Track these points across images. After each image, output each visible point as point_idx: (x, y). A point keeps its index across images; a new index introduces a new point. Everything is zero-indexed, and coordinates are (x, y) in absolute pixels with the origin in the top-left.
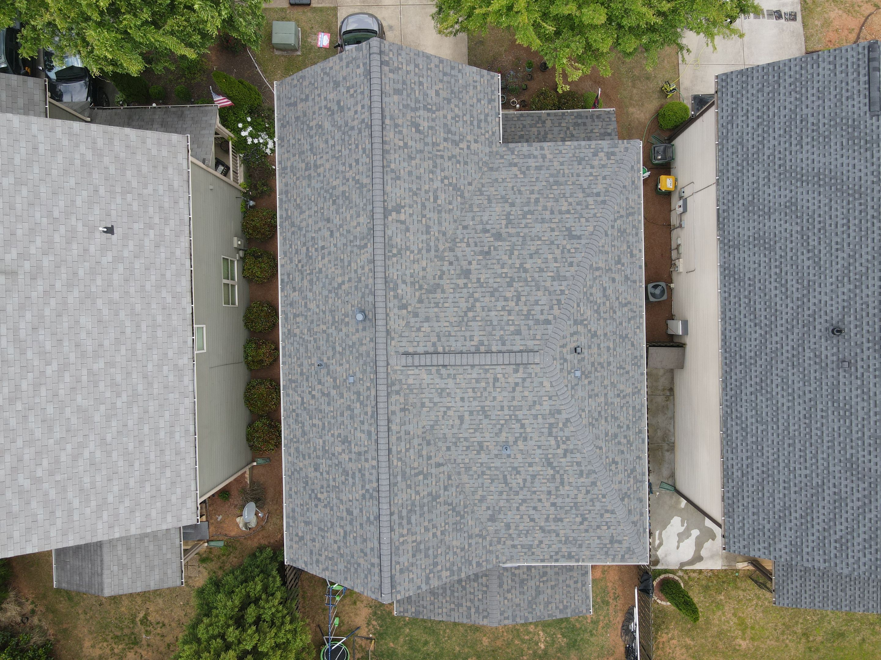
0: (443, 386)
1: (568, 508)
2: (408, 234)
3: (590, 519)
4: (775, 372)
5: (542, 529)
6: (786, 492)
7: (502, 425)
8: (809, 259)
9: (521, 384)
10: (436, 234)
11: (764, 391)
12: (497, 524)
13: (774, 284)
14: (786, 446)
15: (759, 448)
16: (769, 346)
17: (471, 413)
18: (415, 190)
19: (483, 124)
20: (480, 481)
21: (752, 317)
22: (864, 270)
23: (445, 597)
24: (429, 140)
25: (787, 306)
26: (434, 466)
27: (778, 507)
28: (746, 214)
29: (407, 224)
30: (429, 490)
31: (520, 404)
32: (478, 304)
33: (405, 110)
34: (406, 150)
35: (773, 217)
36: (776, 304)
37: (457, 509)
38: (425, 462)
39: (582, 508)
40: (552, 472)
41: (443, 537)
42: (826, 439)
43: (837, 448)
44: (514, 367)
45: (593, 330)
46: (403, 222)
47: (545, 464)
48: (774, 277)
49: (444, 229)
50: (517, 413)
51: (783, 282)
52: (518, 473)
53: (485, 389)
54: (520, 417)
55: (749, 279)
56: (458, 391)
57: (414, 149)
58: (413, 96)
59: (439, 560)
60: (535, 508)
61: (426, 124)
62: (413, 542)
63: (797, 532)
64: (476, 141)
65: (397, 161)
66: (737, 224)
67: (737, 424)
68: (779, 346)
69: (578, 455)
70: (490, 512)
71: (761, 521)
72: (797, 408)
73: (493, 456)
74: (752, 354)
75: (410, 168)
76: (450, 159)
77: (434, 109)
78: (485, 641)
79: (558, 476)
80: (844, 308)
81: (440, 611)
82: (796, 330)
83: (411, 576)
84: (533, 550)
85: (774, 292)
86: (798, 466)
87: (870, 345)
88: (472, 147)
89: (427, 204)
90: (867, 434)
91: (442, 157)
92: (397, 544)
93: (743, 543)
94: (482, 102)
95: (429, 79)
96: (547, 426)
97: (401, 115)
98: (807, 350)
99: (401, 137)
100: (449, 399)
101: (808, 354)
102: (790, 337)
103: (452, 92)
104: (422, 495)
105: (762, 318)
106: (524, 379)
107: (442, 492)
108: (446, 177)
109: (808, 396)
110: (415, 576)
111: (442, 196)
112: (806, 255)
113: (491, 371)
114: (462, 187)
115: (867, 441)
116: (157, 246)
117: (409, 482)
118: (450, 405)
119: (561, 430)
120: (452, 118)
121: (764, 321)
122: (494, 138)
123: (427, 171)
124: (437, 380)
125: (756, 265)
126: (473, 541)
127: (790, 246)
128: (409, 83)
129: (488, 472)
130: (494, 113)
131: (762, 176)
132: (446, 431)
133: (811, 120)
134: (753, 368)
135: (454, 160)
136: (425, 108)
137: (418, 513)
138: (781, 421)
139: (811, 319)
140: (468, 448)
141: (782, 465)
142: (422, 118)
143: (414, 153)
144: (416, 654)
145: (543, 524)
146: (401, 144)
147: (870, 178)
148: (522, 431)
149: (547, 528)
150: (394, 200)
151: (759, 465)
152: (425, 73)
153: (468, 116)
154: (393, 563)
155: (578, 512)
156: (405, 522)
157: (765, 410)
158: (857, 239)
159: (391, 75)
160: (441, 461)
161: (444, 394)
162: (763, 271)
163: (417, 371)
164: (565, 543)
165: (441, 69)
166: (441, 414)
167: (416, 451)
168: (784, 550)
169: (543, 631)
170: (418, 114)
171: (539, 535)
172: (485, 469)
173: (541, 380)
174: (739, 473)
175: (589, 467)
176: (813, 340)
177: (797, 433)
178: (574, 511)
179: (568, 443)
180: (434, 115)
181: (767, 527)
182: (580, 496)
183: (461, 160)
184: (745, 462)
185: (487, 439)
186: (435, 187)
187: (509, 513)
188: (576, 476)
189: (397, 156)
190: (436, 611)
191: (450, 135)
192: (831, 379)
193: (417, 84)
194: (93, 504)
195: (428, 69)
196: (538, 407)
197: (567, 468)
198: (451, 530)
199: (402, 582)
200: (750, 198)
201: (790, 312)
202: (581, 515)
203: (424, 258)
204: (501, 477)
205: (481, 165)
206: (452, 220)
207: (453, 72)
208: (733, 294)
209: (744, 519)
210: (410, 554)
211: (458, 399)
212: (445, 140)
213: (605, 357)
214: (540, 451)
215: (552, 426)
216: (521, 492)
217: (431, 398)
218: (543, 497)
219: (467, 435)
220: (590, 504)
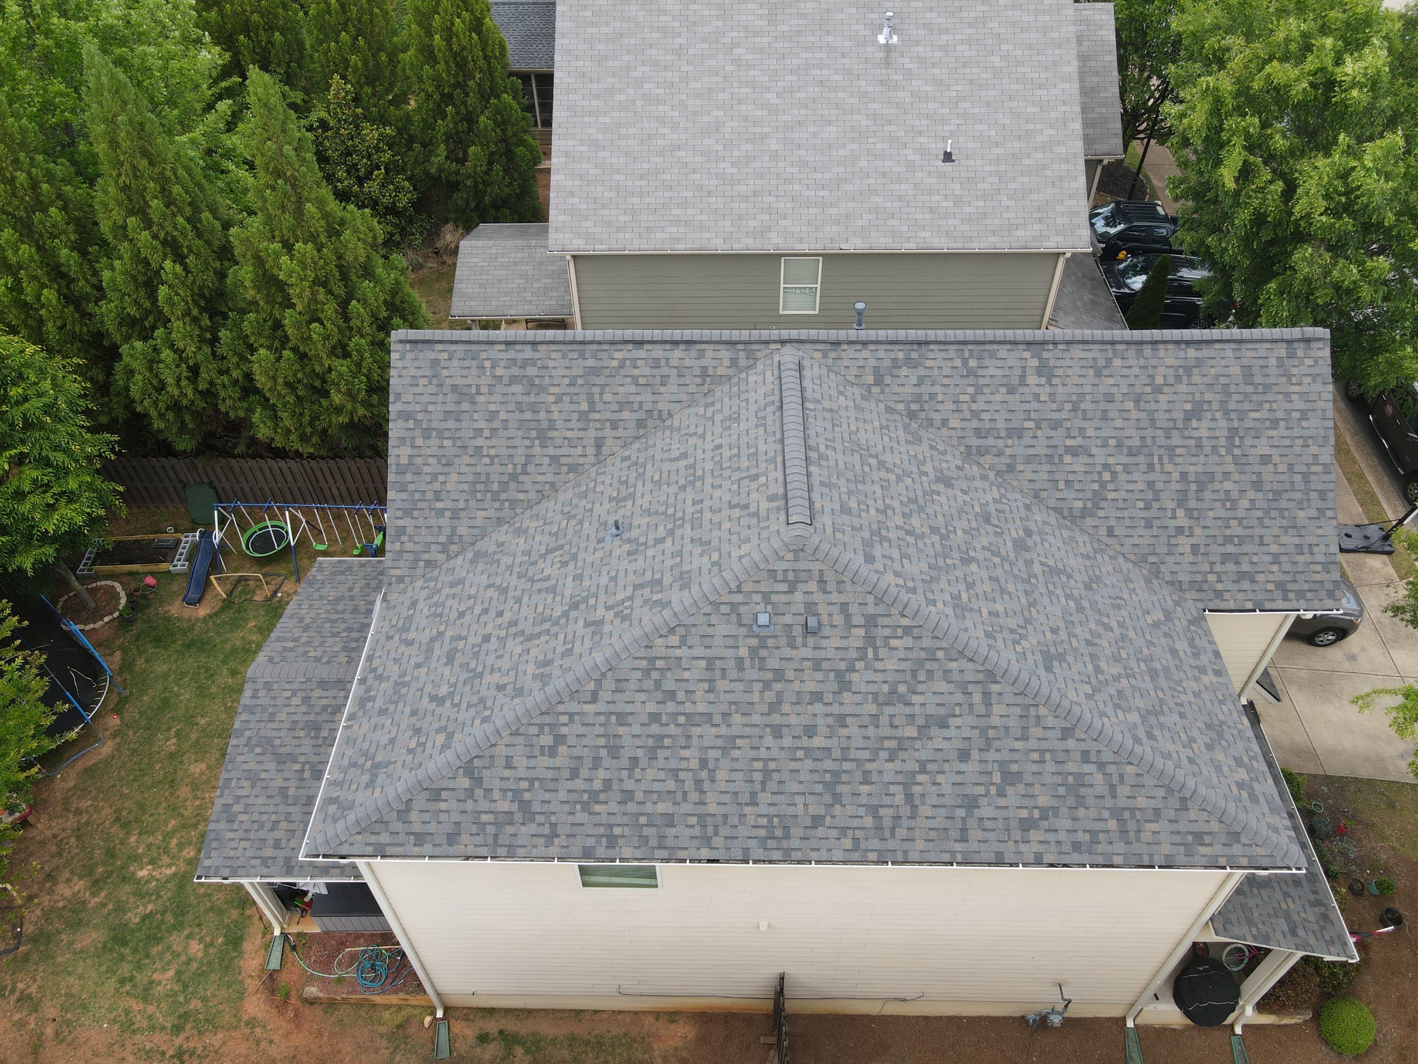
0: (743, 417)
1: (472, 665)
2: (1003, 390)
3: (439, 710)
5: (438, 636)
7: (665, 513)
9: (745, 512)
10: (1008, 451)
12: (467, 565)
17: (693, 466)
18: (1083, 406)
19: (1231, 567)
20: (559, 517)
24: (1176, 440)
26: (600, 434)
29: (1021, 390)
30: (560, 424)
31: (706, 523)
32: (892, 477)
33: (1218, 388)
34: (1148, 389)
37: (513, 485)
38: (609, 415)
39: (468, 688)
40: (557, 613)
41: (471, 451)
44: (781, 491)
45: (854, 677)
46: (1023, 383)
47: (576, 599)
49: (1020, 467)
50: (688, 526)
52: (565, 564)
53: (737, 469)
54: (678, 533)
56: (734, 437)
57: (1153, 406)
58: (1247, 406)
59: (434, 441)
60: (485, 611)
61: (1204, 433)
62: (478, 387)
64: (1195, 548)
65: (1125, 372)
69: (588, 645)
70: (492, 549)
73: (604, 519)
75: (1118, 397)
76: (1151, 484)
77: (1236, 451)
79: (546, 626)
81: (305, 607)
83: (422, 381)
84: (397, 636)
88: (1181, 539)
89: (1061, 432)
91: (1151, 467)
92: (484, 355)
94: (1275, 568)
95: (1287, 442)
96: (658, 576)
97: (1208, 380)
99: (1171, 380)
100: (719, 431)
103: (1278, 494)
104: (553, 408)
106: (756, 514)
107: (551, 451)
108: (1114, 474)
110: (420, 389)
111: (1078, 464)
113: (772, 466)
114: (1101, 513)
116: (931, 210)
117: (580, 381)
118: (709, 435)
119: (647, 601)
120: (1228, 492)
122: (1211, 595)
123: (1119, 434)
124: (753, 408)
126: (444, 522)
128: (1269, 397)
129: (573, 523)
130: (1261, 596)
132: (659, 446)
135: (1149, 495)
136: (1233, 432)
137: (525, 399)
140: (626, 483)
142: (1212, 425)
143: (1148, 407)
144: (221, 657)
145: (449, 634)
146: (1159, 380)
148: (650, 543)
149: (437, 644)
150: (1061, 363)
152: (1296, 432)
153: (1240, 531)
154: (453, 347)
155: (460, 685)
156: (516, 371)
159: (1273, 362)
160: (605, 450)
161: (728, 423)
164: (397, 685)
165: (1314, 469)
166: (692, 429)
167: (631, 398)
170: (1218, 415)
171: (426, 636)
172: (580, 517)
173: (754, 538)
175: (557, 673)
178: (464, 677)
179: (617, 621)
180: (1223, 451)
182: (495, 678)
183: (1153, 513)
185: (639, 502)
186: (1094, 451)
187: (484, 577)
188: (541, 657)
189: (1136, 371)
190: (307, 602)
191: (1194, 487)
193: (1271, 416)
194: (601, 137)
195: (1305, 438)
196: (698, 550)
197: (561, 637)
198: (479, 469)
199: (417, 364)
202: (452, 693)
203: (965, 424)
204: (560, 543)
205: (1152, 559)
206: (1038, 486)
207: (1314, 496)
210: (459, 381)
211: (719, 441)
212: (1184, 475)
213: (793, 720)
214: (604, 583)
215: (656, 584)
216: (523, 580)
217: (721, 411)
218: (507, 616)
219: (649, 474)
220: (475, 699)
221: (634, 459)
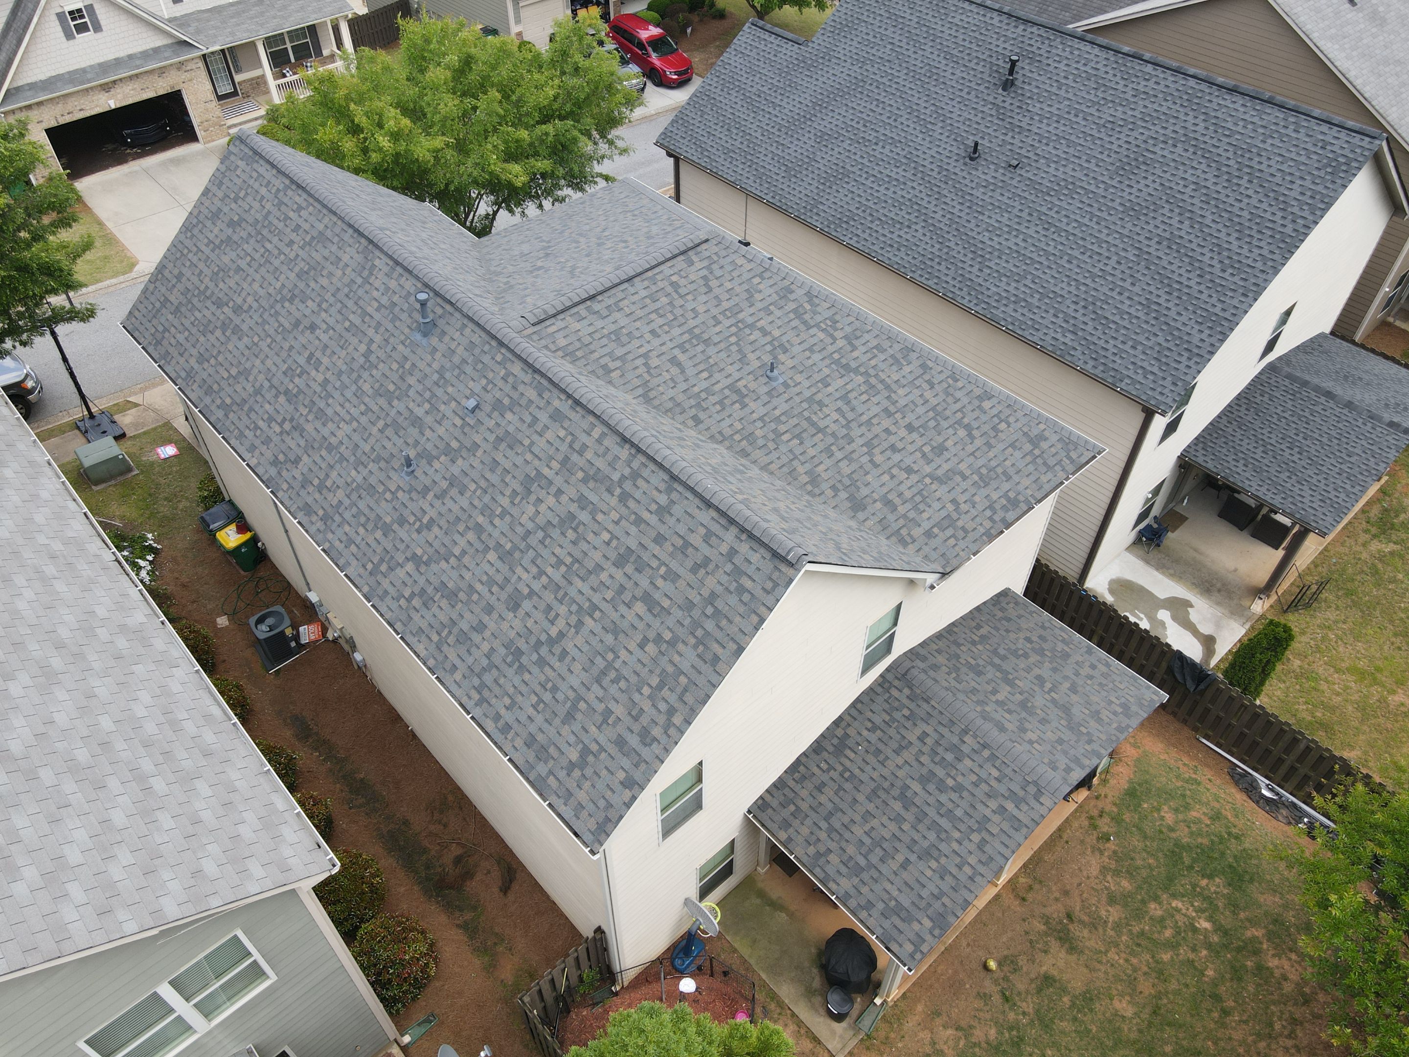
0: (613, 327)
1: (932, 423)
3: (975, 424)
4: (974, 234)
5: (934, 478)
6: (1126, 294)
7: (737, 343)
8: (883, 147)
9: (710, 277)
11: (987, 256)
12: (870, 509)
13: (882, 189)
14: (1067, 266)
15: (1051, 295)
16: (942, 225)
17: (681, 346)
20: (783, 448)
21: (898, 226)
22: (933, 108)
23: (949, 839)
25: (913, 188)
27: (1140, 314)
28: (793, 180)
31: (732, 303)
35: (818, 158)
36: (903, 197)
39: (948, 413)
40: (860, 379)
42: (1086, 221)
43: (1104, 215)
44: (682, 257)
47: (843, 372)
48: (875, 186)
50: (741, 316)
51: (887, 179)
52: (821, 404)
53: (671, 303)
54: (750, 320)
55: (858, 208)
56: (638, 324)
60: (893, 448)
63: (1186, 309)
66: (796, 193)
67: (1006, 305)
68: (948, 216)
69: (867, 337)
70: (843, 495)
71: (1150, 344)
72: (1031, 232)
73: (766, 398)
74: (937, 246)
78: (1124, 1007)
79: (873, 381)
80: (955, 140)
81: (967, 870)
82: (945, 192)
84: (960, 523)
85: (890, 193)
86: (1101, 265)
87: (1010, 134)
90: (1106, 179)
93: (1168, 383)
96: (792, 316)
98: (974, 192)
100: (636, 343)
101: (978, 193)
102: (948, 200)
105: (907, 217)
106: (709, 268)
109: (1024, 215)
112: (879, 148)
113: (659, 277)
115: (1114, 183)
118: (642, 351)
119: (815, 313)
121: (912, 217)
124: (599, 324)
125: (850, 195)
127: (857, 157)
129: (782, 428)
131: (773, 149)
132: (671, 393)
133: (765, 89)
134: (954, 253)
138: (1034, 256)
139: (945, 173)
140: (721, 402)
141: (1088, 281)
145: (928, 469)
147: (856, 68)
148: (768, 338)
149: (940, 472)
151: (1073, 307)
155: (951, 421)
157: (1010, 266)
158: (899, 100)
161: (625, 339)
162: (860, 192)
163: (560, 324)
164: (987, 485)
166: (642, 370)
168: (1204, 336)
169: (1174, 896)
171: (942, 491)
172: (773, 426)
173: (729, 259)
174: (1070, 336)
175: (897, 347)
176: (967, 182)
177: (1060, 247)
178: (945, 424)
179: (839, 326)
181: (1160, 339)
182: (928, 395)
184: (1059, 321)
185: (737, 376)
187: (869, 478)
188: (894, 368)
190: (962, 877)
192: (1021, 185)
194: (30, 872)
196: (758, 296)
197: (873, 363)
200: (783, 168)
201: (922, 188)
202: (959, 422)
204: (805, 424)
208: (859, 232)
209: (1133, 363)
211: (648, 336)
214: (817, 357)
215: (798, 313)
216: (852, 434)
217: (610, 354)
218: (886, 423)
219: (704, 385)
220: (950, 400)
221: (693, 411)
